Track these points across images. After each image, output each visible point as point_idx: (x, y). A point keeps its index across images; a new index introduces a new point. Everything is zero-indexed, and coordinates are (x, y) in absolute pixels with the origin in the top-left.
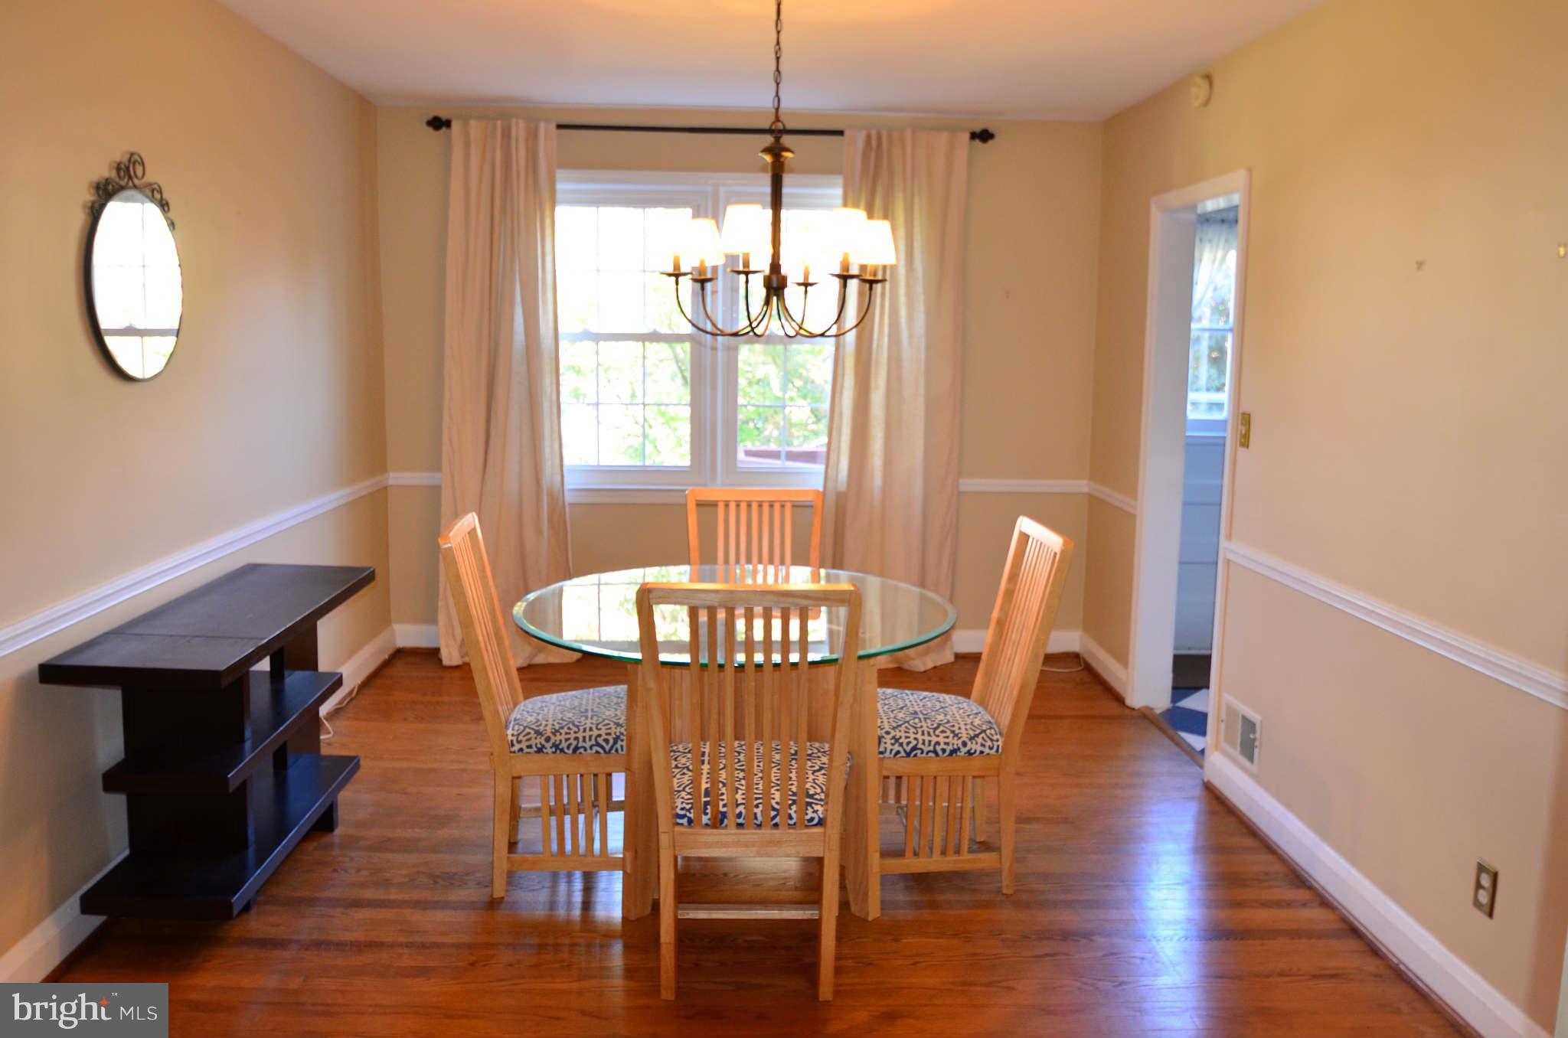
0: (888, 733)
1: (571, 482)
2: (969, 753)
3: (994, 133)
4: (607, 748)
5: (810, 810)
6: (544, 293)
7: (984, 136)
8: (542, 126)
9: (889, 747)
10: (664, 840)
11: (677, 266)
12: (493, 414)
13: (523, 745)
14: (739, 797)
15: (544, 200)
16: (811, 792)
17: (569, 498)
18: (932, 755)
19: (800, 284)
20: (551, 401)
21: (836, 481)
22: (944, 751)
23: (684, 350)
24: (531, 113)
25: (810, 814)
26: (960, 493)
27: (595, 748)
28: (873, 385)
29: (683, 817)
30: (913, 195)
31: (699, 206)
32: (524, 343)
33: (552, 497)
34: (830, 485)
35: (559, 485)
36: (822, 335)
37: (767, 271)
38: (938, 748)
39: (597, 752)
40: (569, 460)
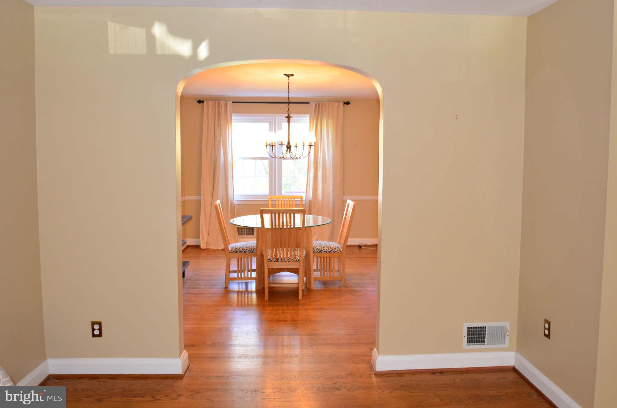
0: (315, 247)
1: (237, 198)
2: (334, 252)
3: (350, 102)
4: (252, 251)
5: (296, 258)
6: (229, 147)
7: (347, 103)
8: (228, 102)
9: (315, 250)
10: (266, 264)
11: (267, 143)
12: (215, 180)
13: (233, 251)
14: (281, 256)
15: (228, 121)
16: (297, 255)
17: (236, 203)
18: (326, 252)
19: (295, 146)
20: (231, 176)
21: (309, 197)
22: (328, 251)
23: (266, 162)
24: (226, 99)
25: (296, 259)
26: (343, 200)
27: (249, 251)
28: (318, 170)
29: (269, 260)
30: (328, 119)
31: (271, 123)
32: (223, 160)
33: (231, 202)
34: (307, 198)
35: (233, 199)
36: (299, 158)
37: (287, 144)
38: (327, 251)
39: (249, 252)
40: (236, 194)
